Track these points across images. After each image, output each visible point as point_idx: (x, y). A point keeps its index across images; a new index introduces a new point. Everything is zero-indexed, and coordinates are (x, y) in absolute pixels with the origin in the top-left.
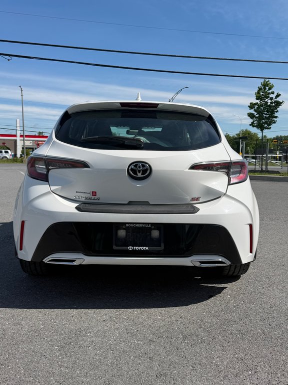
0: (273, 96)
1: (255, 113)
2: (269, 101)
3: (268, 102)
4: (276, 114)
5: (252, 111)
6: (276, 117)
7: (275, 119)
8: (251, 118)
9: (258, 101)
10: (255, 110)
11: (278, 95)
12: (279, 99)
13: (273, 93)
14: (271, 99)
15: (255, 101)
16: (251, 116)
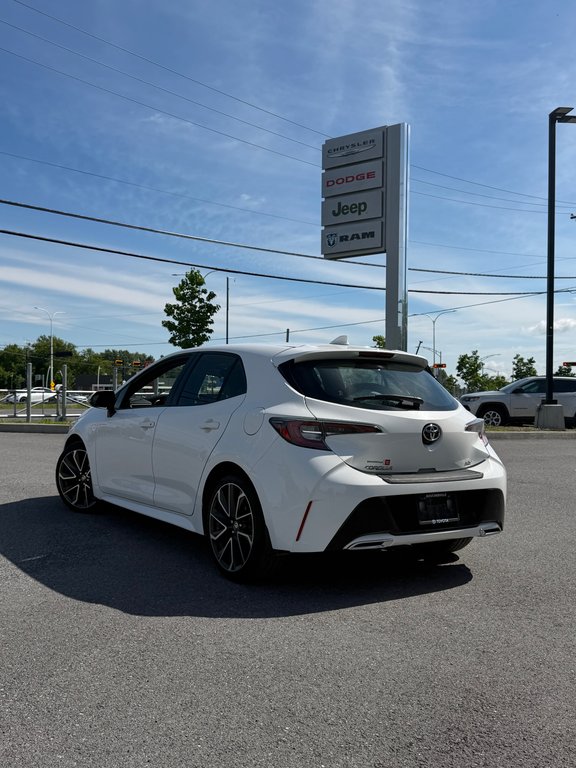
0: (204, 296)
1: (177, 323)
2: (198, 305)
3: (195, 307)
4: (210, 327)
5: (170, 319)
6: (211, 331)
7: (208, 334)
8: (170, 330)
9: (180, 304)
10: (174, 317)
11: (212, 296)
12: (213, 302)
13: (205, 292)
14: (201, 300)
15: (174, 301)
16: (169, 325)
